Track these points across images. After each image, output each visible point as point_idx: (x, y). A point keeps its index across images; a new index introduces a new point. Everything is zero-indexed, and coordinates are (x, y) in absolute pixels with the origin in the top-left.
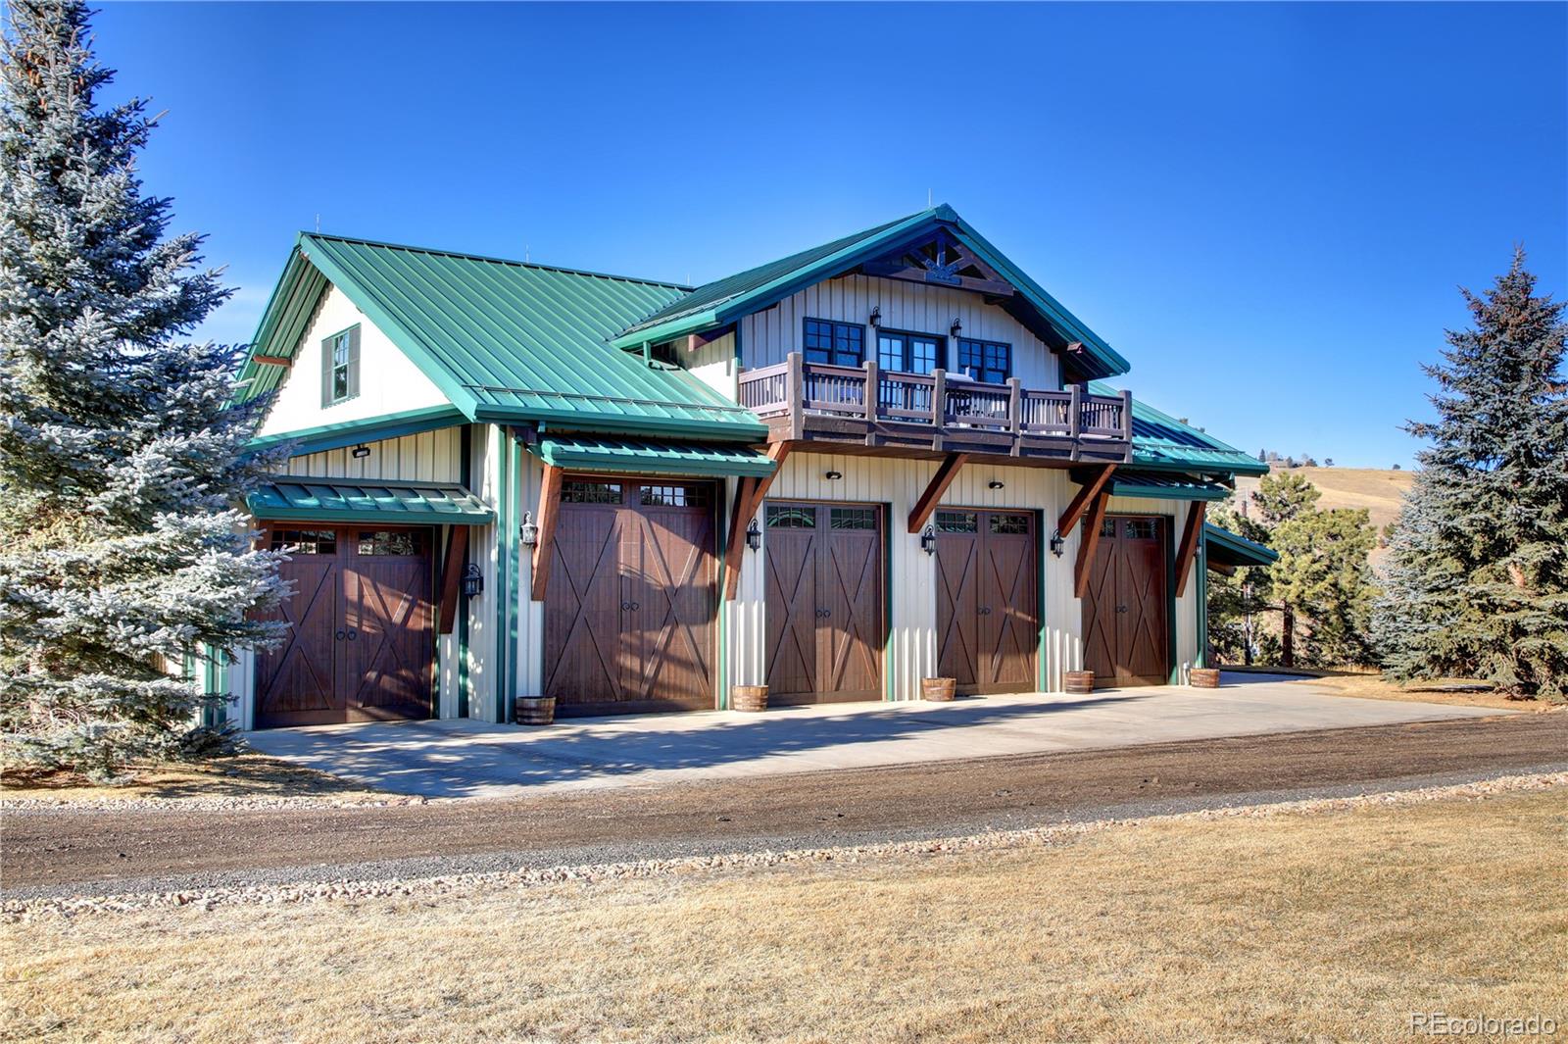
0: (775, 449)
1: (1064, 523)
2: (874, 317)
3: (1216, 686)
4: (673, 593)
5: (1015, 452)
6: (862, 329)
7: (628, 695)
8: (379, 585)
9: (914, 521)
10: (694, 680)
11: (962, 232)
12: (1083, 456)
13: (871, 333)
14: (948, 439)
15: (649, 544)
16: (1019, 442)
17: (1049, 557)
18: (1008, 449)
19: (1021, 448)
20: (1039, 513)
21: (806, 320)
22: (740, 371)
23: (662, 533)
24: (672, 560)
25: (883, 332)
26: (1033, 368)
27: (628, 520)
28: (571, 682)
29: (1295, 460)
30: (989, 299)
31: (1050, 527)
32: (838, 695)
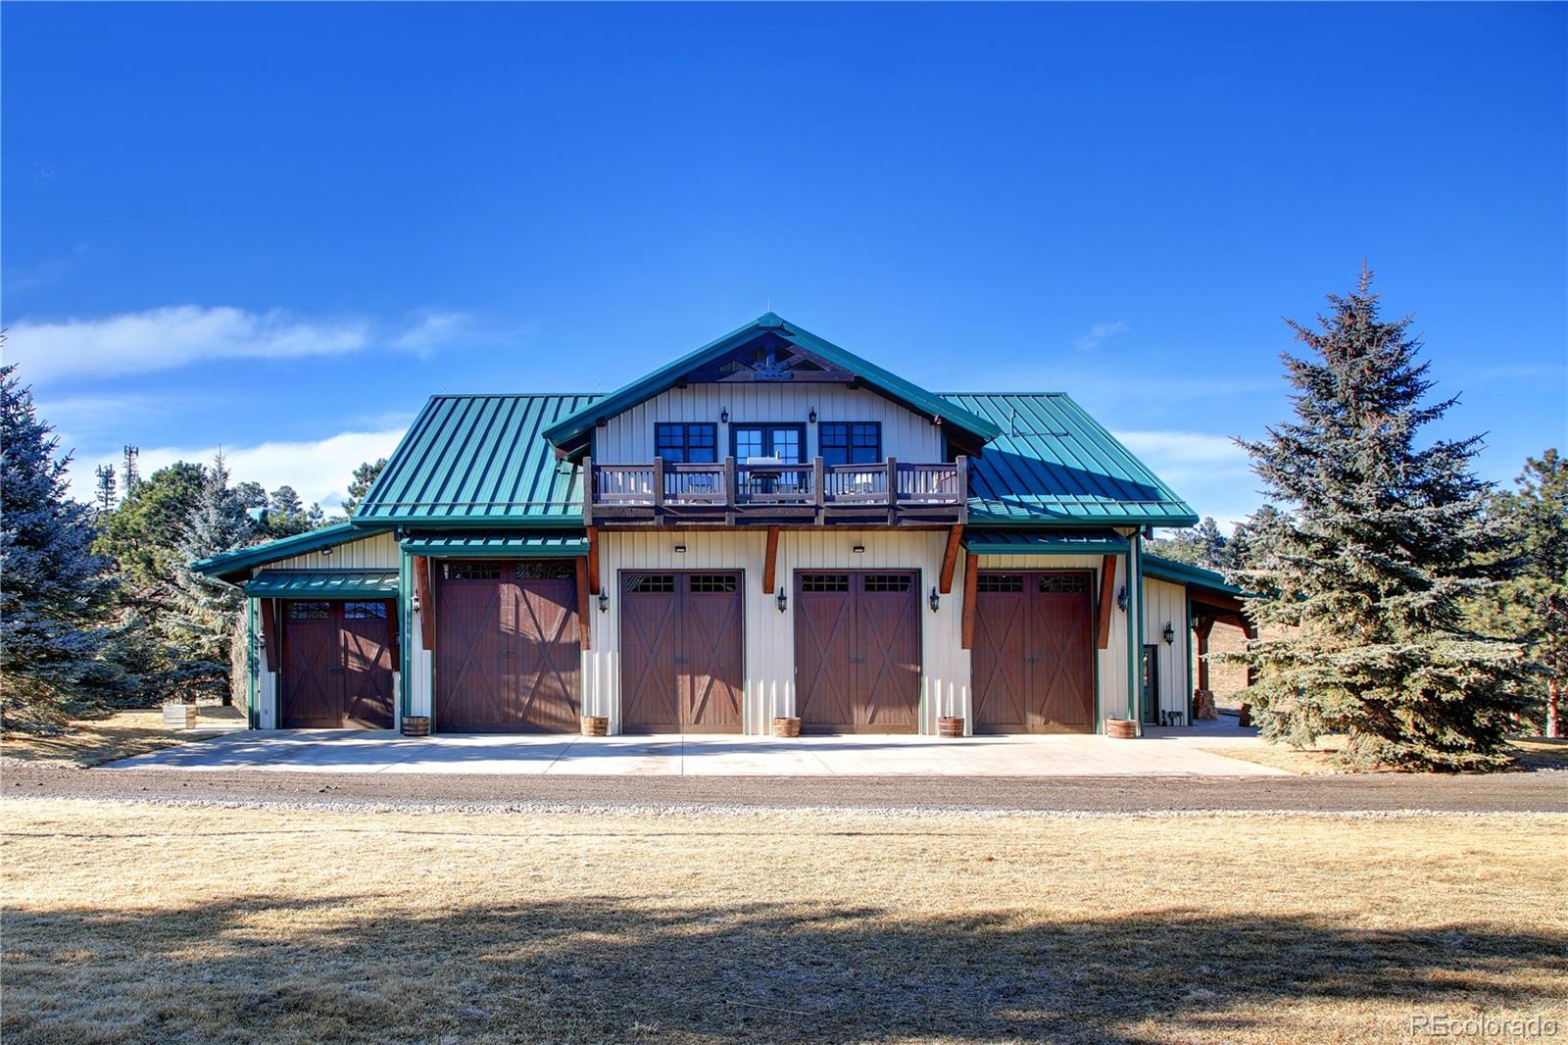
0: (589, 533)
1: (942, 581)
2: (726, 414)
4: (545, 647)
5: (820, 521)
6: (715, 425)
7: (507, 717)
8: (358, 637)
9: (766, 583)
10: (562, 711)
11: (791, 334)
12: (904, 520)
13: (723, 431)
14: (739, 515)
15: (523, 607)
16: (822, 513)
17: (928, 614)
18: (812, 520)
19: (826, 518)
20: (918, 572)
21: (657, 425)
23: (534, 599)
24: (542, 622)
25: (735, 427)
27: (508, 592)
28: (462, 708)
31: (929, 585)
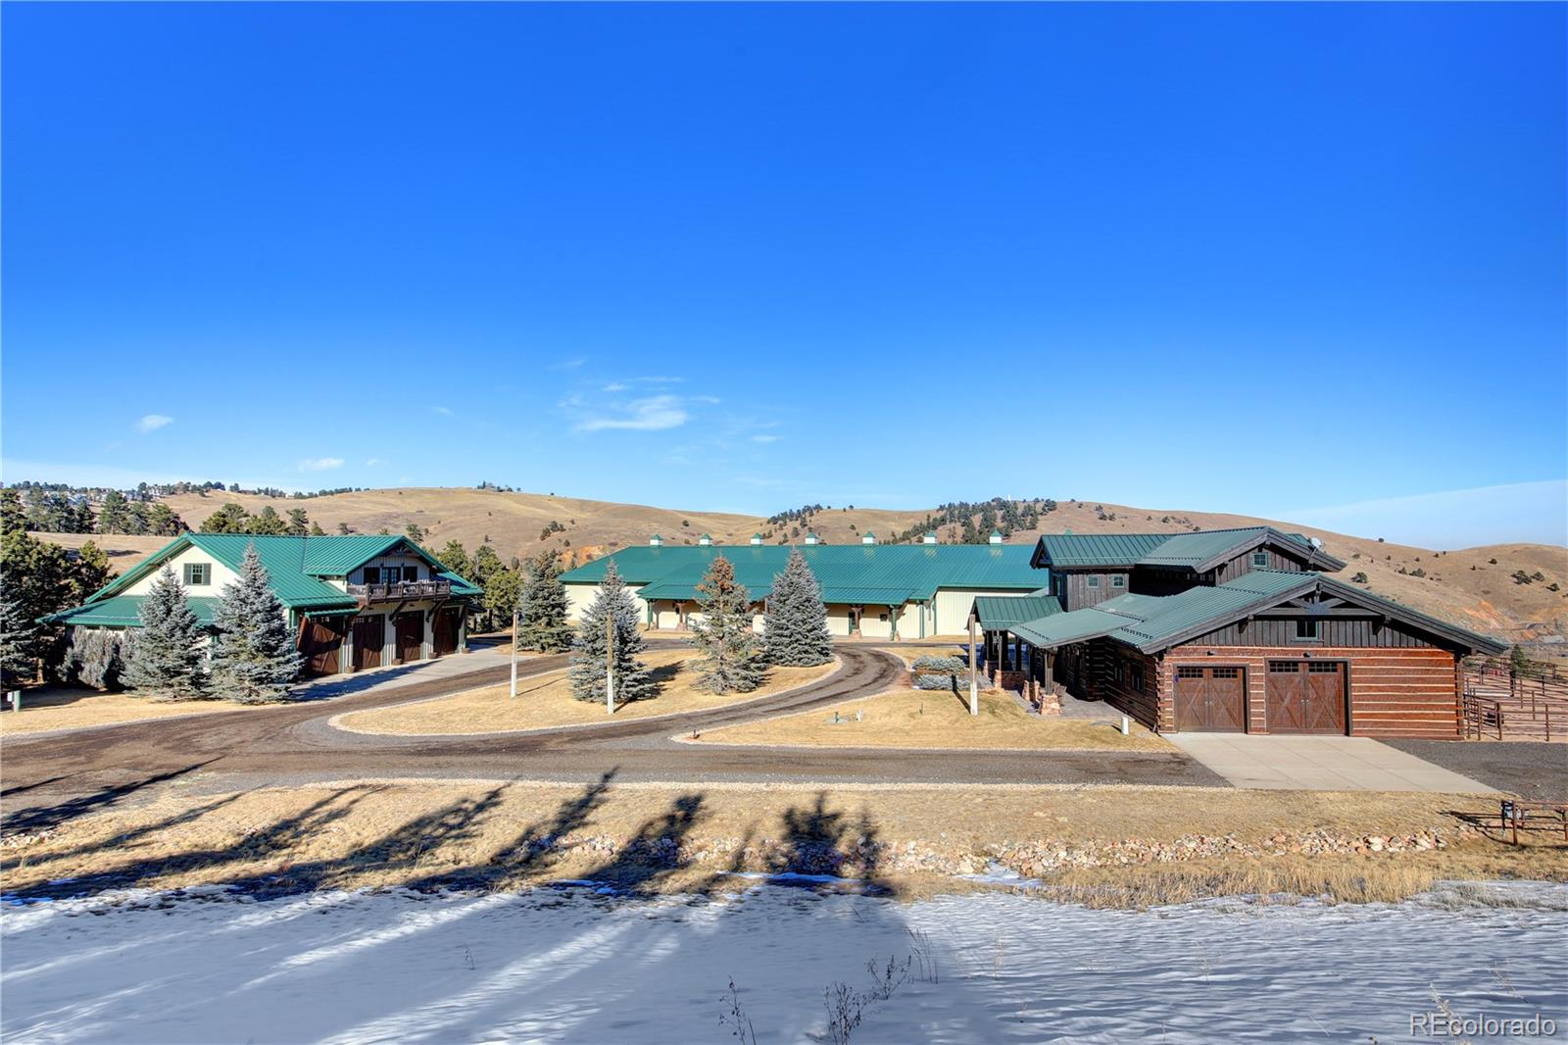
0: (361, 607)
1: (430, 614)
2: (382, 565)
3: (469, 652)
4: (329, 643)
9: (391, 618)
10: (334, 668)
11: (407, 541)
13: (381, 570)
17: (425, 623)
20: (423, 611)
22: (349, 584)
25: (384, 568)
26: (422, 570)
29: (502, 488)
30: (413, 557)
31: (426, 614)
32: (370, 666)
